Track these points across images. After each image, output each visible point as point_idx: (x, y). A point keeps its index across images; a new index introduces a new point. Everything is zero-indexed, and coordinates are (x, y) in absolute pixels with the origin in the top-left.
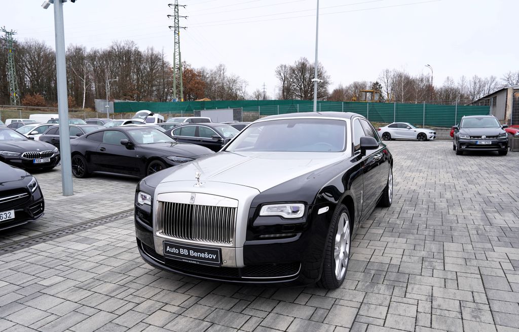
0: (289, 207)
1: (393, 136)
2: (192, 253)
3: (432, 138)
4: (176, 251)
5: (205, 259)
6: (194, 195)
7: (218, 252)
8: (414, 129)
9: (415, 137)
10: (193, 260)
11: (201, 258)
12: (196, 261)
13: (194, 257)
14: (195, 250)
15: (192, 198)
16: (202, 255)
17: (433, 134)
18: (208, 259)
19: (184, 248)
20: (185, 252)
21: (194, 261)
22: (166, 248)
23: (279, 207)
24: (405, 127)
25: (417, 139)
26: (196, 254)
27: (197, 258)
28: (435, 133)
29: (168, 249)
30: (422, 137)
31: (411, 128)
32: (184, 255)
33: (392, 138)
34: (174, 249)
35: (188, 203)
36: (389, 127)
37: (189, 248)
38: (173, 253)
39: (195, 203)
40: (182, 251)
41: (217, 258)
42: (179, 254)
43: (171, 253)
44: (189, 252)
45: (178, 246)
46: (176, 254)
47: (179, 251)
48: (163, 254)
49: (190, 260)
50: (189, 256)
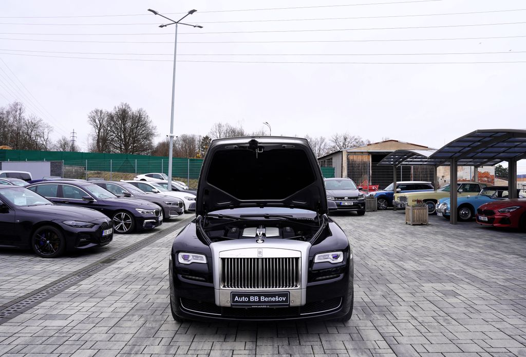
0: (330, 255)
2: (263, 299)
4: (246, 299)
5: (275, 302)
6: (260, 250)
7: (286, 295)
10: (262, 305)
11: (272, 302)
12: (266, 305)
13: (265, 302)
14: (266, 296)
15: (260, 253)
16: (273, 299)
18: (279, 302)
19: (254, 295)
20: (256, 299)
21: (264, 305)
22: (234, 298)
23: (325, 255)
26: (266, 299)
27: (268, 302)
29: (237, 299)
32: (254, 302)
34: (243, 298)
35: (256, 256)
37: (259, 295)
38: (242, 302)
39: (264, 256)
40: (252, 299)
41: (286, 299)
42: (249, 302)
43: (239, 302)
44: (260, 299)
45: (248, 295)
46: (245, 302)
47: (249, 299)
48: (229, 305)
49: (260, 305)
50: (260, 301)
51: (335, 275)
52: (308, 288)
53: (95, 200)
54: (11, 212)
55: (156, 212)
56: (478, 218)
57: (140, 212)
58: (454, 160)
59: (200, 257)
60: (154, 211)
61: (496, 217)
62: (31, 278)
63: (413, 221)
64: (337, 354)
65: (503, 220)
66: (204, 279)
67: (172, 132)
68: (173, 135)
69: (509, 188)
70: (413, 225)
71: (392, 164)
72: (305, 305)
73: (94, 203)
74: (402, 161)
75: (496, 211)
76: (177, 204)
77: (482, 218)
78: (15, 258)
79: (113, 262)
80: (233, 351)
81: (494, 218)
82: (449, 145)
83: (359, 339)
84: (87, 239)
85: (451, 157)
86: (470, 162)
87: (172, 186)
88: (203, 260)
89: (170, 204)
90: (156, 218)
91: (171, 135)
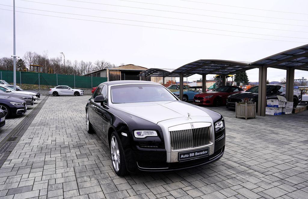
1: (60, 93)
2: (196, 154)
3: (82, 94)
4: (187, 156)
7: (207, 149)
8: (72, 89)
9: (73, 94)
10: (196, 158)
11: (201, 155)
12: (198, 157)
13: (197, 156)
14: (198, 152)
15: (192, 126)
16: (201, 153)
17: (82, 92)
18: (204, 154)
19: (192, 153)
20: (193, 155)
21: (197, 158)
22: (180, 156)
24: (67, 88)
25: (74, 95)
26: (198, 154)
27: (199, 155)
28: (83, 92)
29: (182, 156)
30: (77, 94)
31: (70, 89)
32: (192, 157)
33: (59, 94)
35: (191, 128)
36: (56, 88)
37: (194, 152)
39: (195, 128)
40: (191, 155)
41: (208, 152)
42: (189, 157)
43: (184, 158)
45: (188, 153)
46: (187, 158)
47: (189, 155)
48: (177, 161)
49: (195, 158)
50: (195, 156)
55: (24, 104)
56: (194, 101)
57: (13, 104)
58: (182, 74)
59: (150, 132)
60: (23, 103)
65: (207, 102)
66: (157, 147)
67: (14, 54)
68: (16, 56)
72: (214, 153)
74: (150, 74)
75: (204, 97)
76: (31, 99)
77: (197, 101)
81: (203, 101)
85: (180, 73)
86: (178, 75)
88: (155, 134)
89: (26, 98)
90: (24, 108)
91: (14, 56)
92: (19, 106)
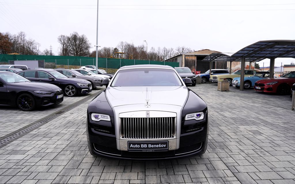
0: (195, 114)
2: (150, 146)
4: (138, 146)
5: (159, 148)
6: (148, 112)
7: (166, 143)
10: (150, 150)
11: (157, 148)
12: (152, 150)
13: (151, 148)
14: (152, 144)
15: (148, 114)
16: (157, 146)
18: (161, 148)
19: (144, 144)
20: (145, 146)
21: (151, 150)
22: (130, 145)
23: (191, 115)
26: (152, 146)
27: (154, 148)
29: (132, 146)
32: (144, 148)
34: (136, 145)
35: (145, 117)
37: (147, 143)
38: (136, 148)
39: (151, 117)
40: (142, 146)
41: (166, 146)
42: (140, 148)
43: (134, 148)
44: (148, 146)
45: (139, 143)
46: (137, 148)
47: (140, 146)
48: (126, 149)
49: (148, 150)
50: (148, 148)
51: (199, 128)
52: (181, 138)
53: (55, 79)
54: (5, 86)
56: (255, 87)
57: (79, 85)
59: (106, 116)
60: (87, 84)
61: (265, 87)
62: (13, 124)
63: (222, 89)
64: (201, 182)
65: (268, 89)
66: (109, 132)
67: (97, 44)
68: (98, 45)
69: (270, 73)
70: (222, 91)
71: (209, 60)
72: (179, 149)
73: (55, 81)
74: (214, 59)
75: (265, 84)
76: (100, 81)
77: (257, 88)
78: (9, 111)
79: (62, 113)
80: (130, 180)
82: (242, 50)
83: (213, 169)
84: (48, 101)
85: (242, 57)
86: (248, 59)
87: (98, 72)
88: (108, 119)
89: (96, 81)
90: (89, 88)
91: (97, 45)
92: (84, 87)
